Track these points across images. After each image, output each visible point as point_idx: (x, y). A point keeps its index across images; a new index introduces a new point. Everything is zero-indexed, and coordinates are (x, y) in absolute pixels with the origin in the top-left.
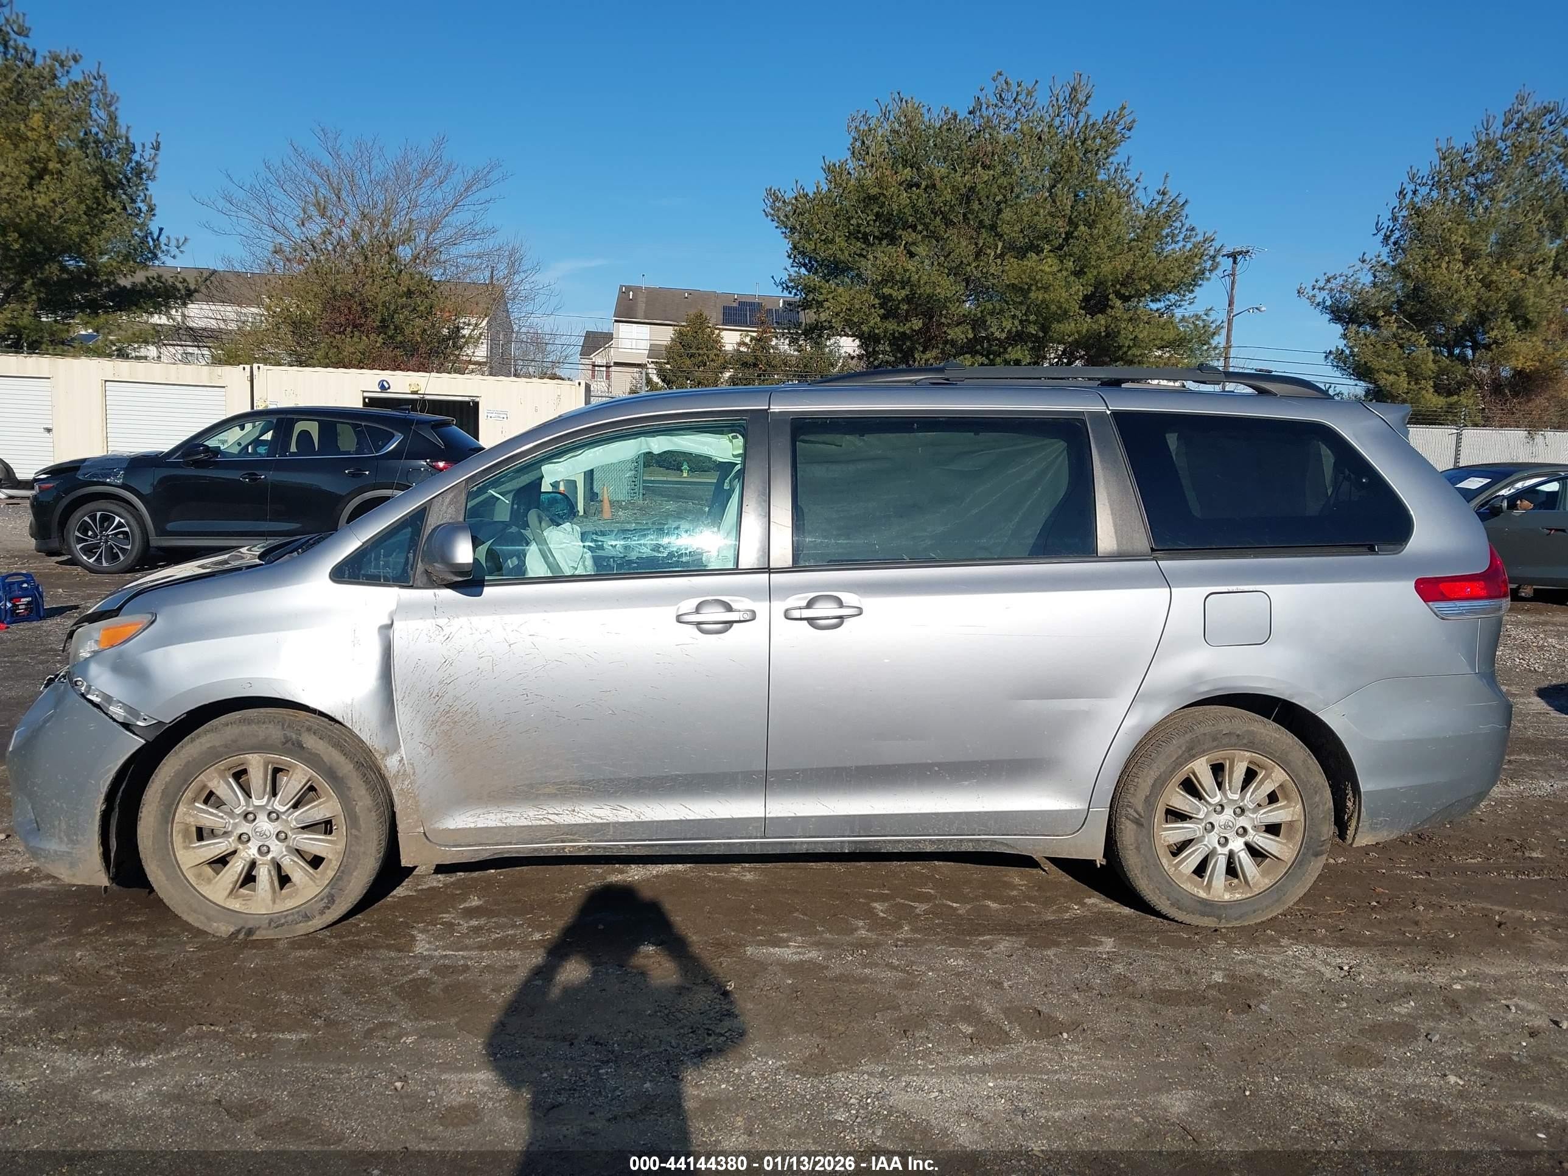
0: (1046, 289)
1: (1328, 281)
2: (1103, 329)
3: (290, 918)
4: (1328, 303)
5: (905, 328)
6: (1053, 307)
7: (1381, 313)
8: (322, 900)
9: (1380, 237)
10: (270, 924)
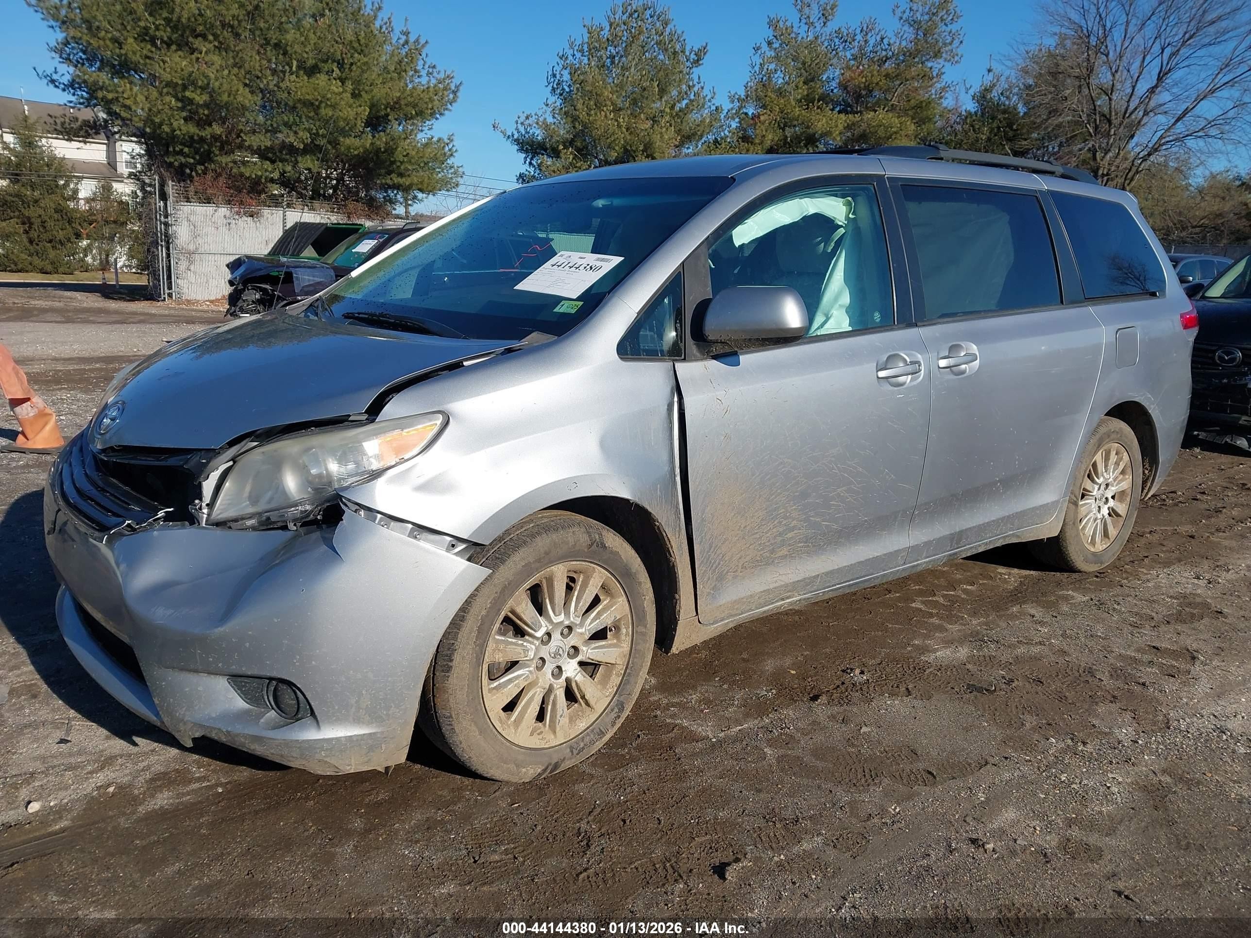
0: (334, 107)
1: (527, 118)
2: (383, 145)
3: (587, 739)
4: (515, 137)
5: (207, 133)
6: (342, 124)
7: (561, 147)
8: (612, 710)
9: (550, 88)
10: (572, 752)
